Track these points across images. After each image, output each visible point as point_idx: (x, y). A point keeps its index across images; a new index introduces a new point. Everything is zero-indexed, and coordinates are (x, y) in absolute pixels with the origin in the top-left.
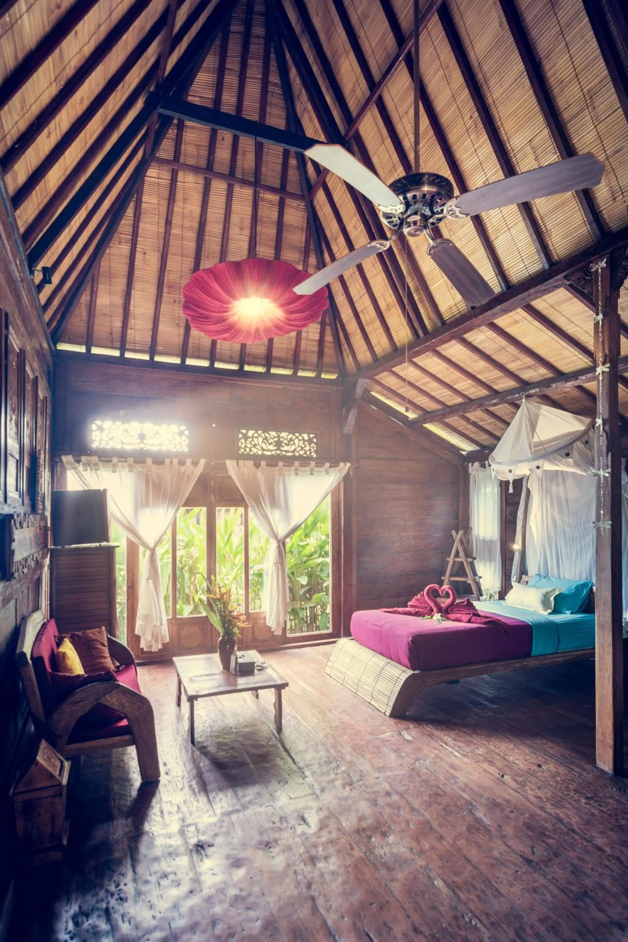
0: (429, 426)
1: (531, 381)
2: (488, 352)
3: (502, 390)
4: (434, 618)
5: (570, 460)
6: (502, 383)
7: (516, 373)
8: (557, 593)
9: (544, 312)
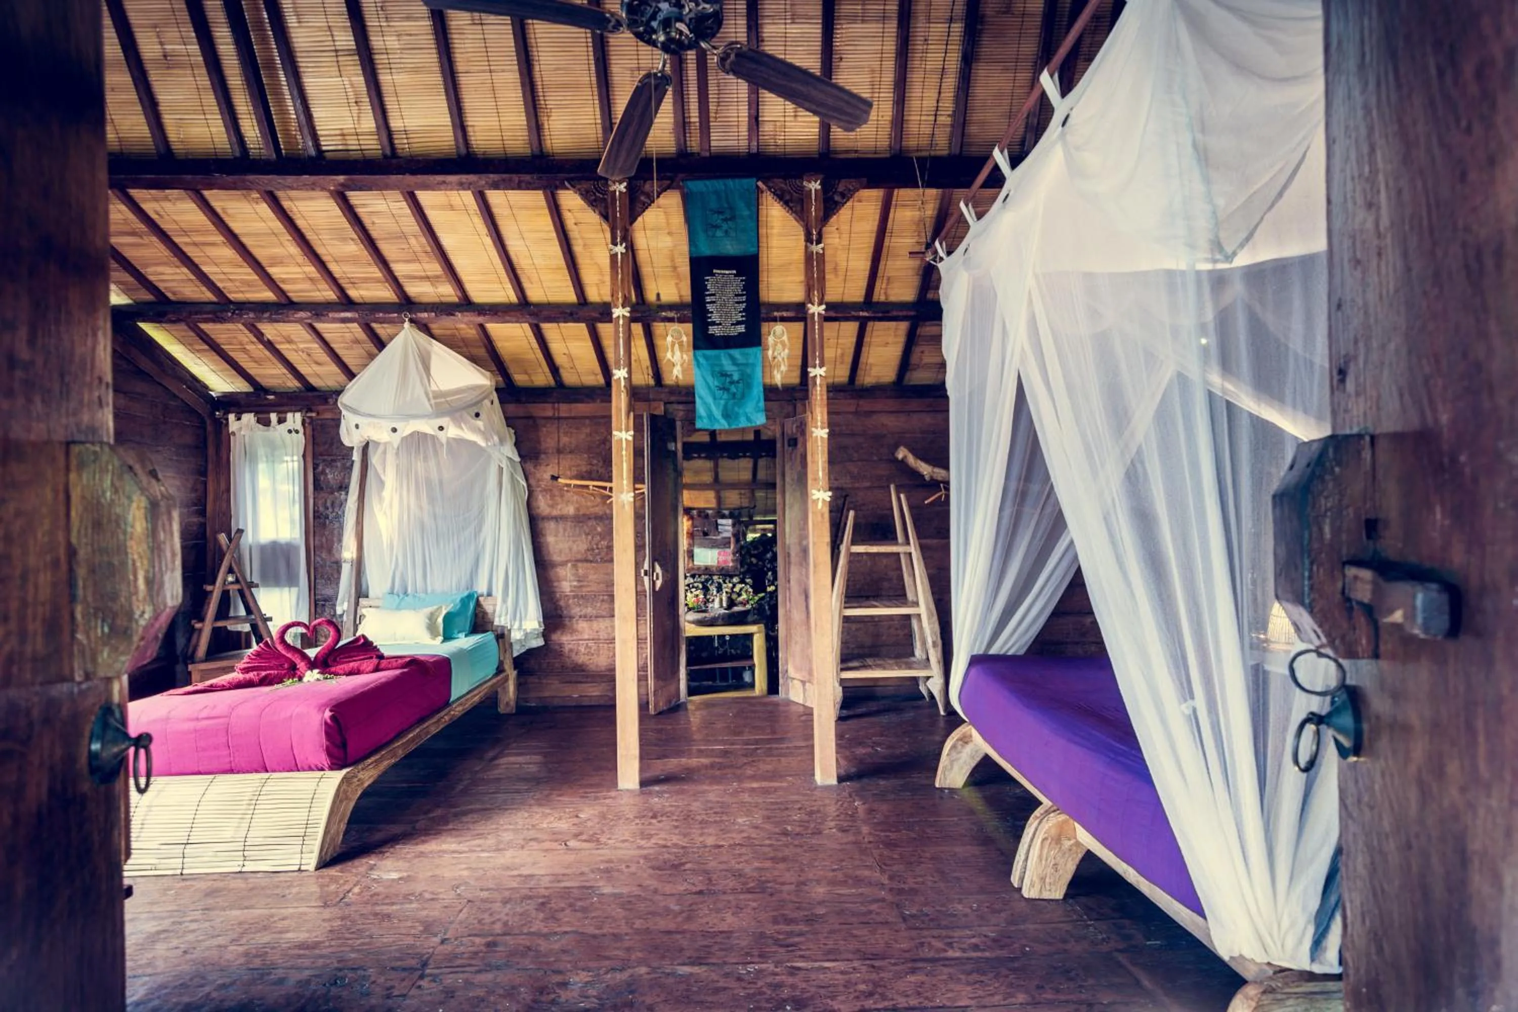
0: (149, 328)
1: (417, 300)
2: (374, 234)
3: (361, 301)
4: (305, 679)
5: (480, 423)
6: (367, 289)
7: (401, 280)
8: (444, 612)
9: (496, 210)
